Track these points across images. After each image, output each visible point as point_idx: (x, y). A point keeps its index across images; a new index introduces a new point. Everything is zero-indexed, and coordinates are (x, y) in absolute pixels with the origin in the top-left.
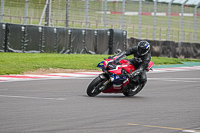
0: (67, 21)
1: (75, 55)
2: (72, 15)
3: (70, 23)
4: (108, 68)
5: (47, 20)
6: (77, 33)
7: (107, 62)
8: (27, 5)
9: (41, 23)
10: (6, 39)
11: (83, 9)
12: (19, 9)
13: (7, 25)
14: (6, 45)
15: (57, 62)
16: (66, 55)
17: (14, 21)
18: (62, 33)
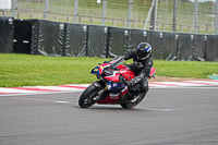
0: (174, 25)
1: (183, 62)
2: (180, 19)
3: (177, 27)
4: (104, 75)
5: (152, 24)
6: (185, 38)
7: (102, 68)
8: (131, 7)
9: (146, 27)
10: (108, 43)
11: (192, 12)
12: (122, 11)
13: (109, 28)
14: (107, 50)
15: (163, 70)
16: (172, 62)
17: (116, 25)
18: (169, 37)
